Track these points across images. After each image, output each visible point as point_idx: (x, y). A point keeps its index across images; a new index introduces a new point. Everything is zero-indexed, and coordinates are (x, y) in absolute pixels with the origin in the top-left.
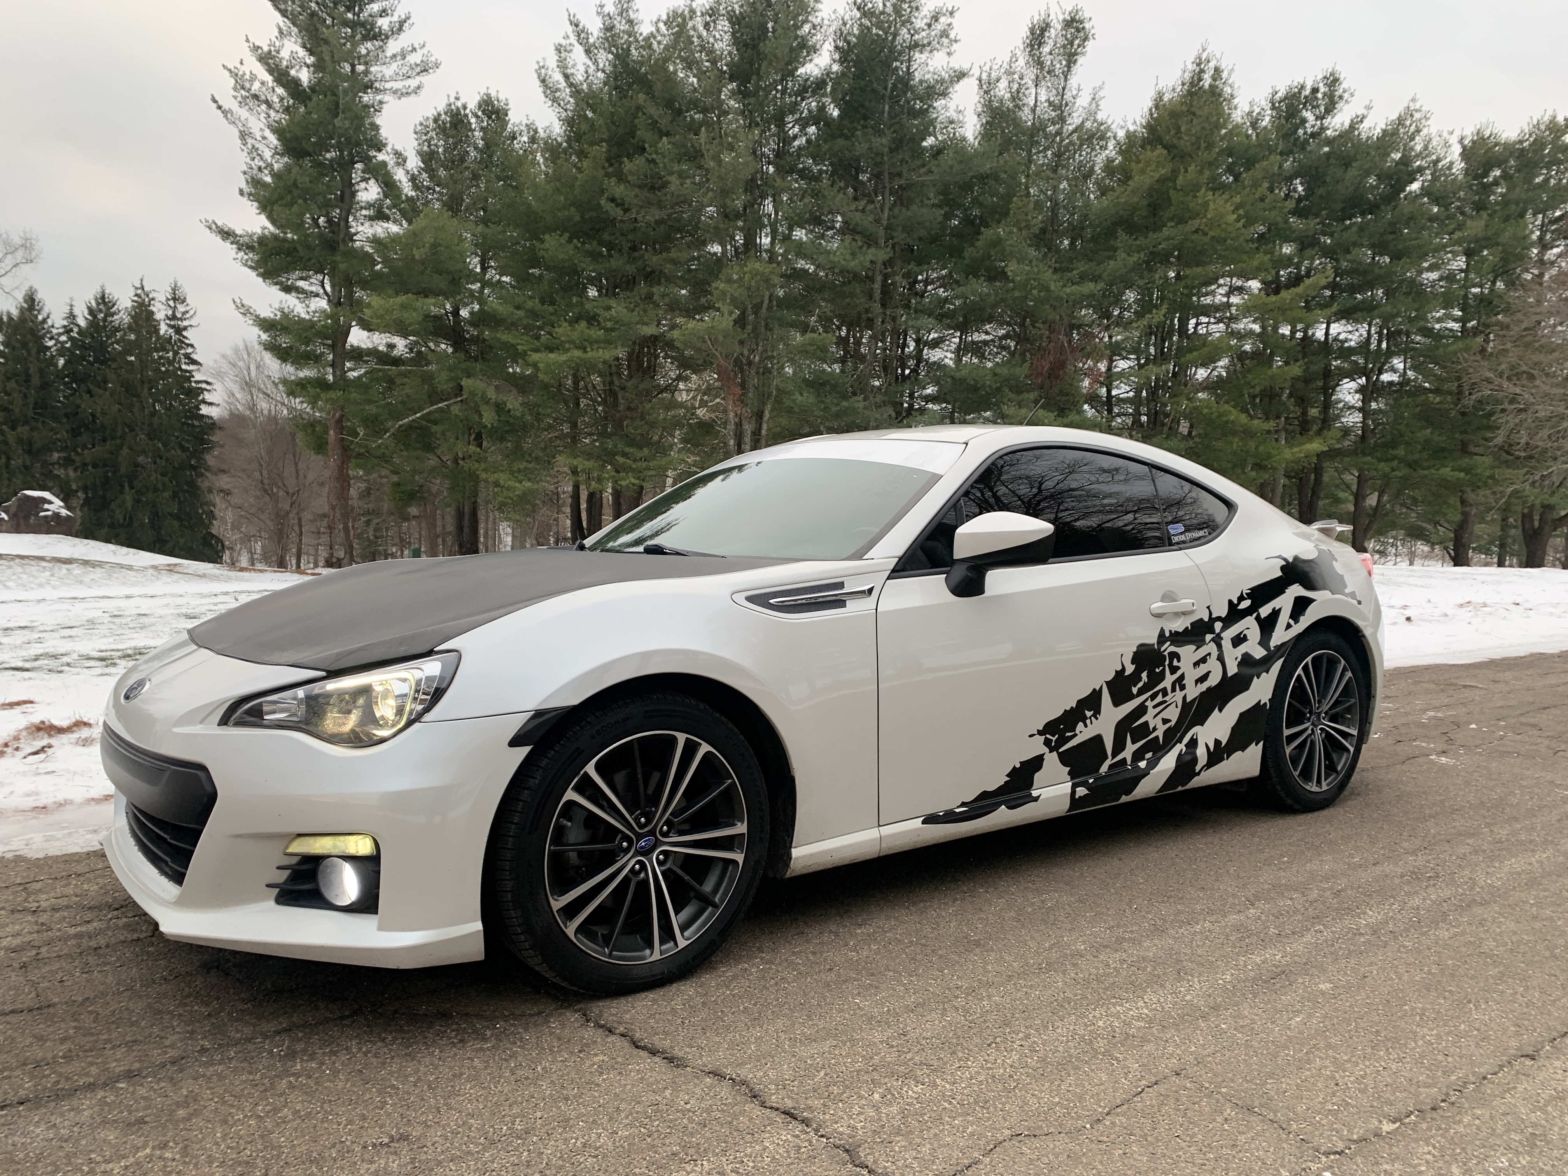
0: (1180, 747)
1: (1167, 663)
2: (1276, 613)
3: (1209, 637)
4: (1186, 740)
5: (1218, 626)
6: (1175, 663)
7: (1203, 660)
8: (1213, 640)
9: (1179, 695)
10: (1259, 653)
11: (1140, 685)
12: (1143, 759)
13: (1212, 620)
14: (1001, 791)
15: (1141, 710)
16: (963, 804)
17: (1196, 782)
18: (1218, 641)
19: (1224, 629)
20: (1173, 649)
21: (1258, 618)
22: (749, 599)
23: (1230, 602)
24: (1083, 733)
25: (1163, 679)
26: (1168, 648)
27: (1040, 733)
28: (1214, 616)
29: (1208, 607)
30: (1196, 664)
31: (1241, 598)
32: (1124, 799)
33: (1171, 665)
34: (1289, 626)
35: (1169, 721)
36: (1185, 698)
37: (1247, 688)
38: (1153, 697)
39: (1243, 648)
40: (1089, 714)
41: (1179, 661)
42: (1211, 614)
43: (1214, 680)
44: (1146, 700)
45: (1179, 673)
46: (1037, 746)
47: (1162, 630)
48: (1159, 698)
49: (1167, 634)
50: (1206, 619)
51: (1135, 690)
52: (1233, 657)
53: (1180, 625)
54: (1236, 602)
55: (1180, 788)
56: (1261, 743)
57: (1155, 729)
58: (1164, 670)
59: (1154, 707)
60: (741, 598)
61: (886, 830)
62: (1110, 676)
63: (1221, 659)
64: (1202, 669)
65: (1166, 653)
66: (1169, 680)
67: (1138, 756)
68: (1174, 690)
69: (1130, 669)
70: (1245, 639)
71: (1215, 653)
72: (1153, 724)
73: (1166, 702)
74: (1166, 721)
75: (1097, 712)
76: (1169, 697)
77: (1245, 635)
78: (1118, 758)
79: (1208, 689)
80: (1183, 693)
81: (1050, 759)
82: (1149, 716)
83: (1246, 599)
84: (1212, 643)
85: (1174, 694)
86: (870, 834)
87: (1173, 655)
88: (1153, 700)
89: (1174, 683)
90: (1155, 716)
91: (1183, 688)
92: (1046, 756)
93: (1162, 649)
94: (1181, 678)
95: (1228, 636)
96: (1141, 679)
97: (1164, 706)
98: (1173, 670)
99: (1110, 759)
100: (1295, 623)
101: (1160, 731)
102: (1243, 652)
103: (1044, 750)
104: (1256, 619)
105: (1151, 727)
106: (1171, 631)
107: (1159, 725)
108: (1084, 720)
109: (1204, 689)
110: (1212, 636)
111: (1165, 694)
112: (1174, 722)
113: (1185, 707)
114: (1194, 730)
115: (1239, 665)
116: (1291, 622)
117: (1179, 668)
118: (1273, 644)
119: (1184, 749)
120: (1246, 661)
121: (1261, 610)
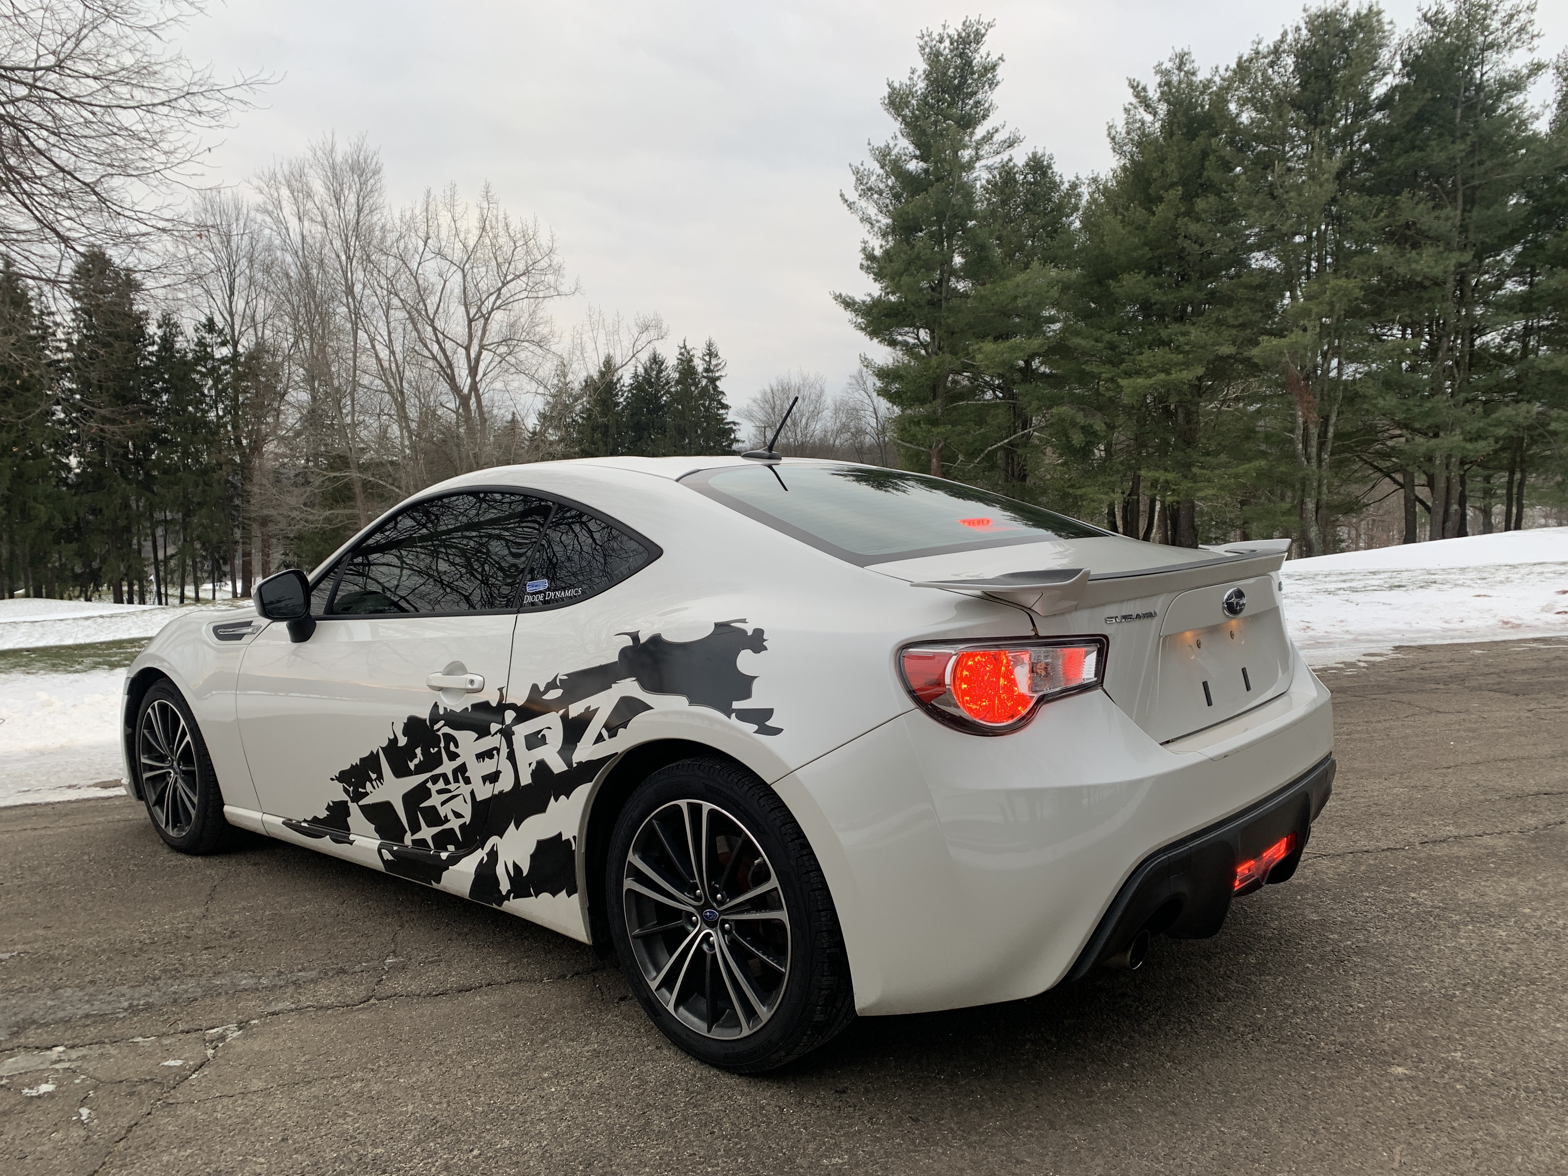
1: (442, 745)
2: (589, 715)
3: (494, 727)
4: (488, 847)
5: (510, 715)
6: (452, 747)
7: (489, 754)
8: (500, 731)
10: (558, 766)
11: (416, 761)
12: (446, 850)
13: (502, 707)
14: (325, 822)
15: (424, 791)
17: (505, 906)
18: (507, 734)
19: (516, 722)
20: (447, 730)
21: (564, 718)
23: (535, 687)
25: (440, 763)
26: (442, 728)
27: (338, 778)
28: (509, 701)
29: (501, 690)
30: (481, 756)
31: (551, 686)
33: (447, 748)
34: (600, 738)
35: (463, 817)
36: (472, 793)
37: (542, 808)
38: (435, 779)
39: (540, 753)
40: (373, 775)
41: (457, 746)
42: (502, 697)
43: (505, 784)
44: (426, 781)
45: (458, 762)
46: (338, 792)
47: (436, 706)
48: (441, 784)
49: (441, 712)
50: (494, 704)
51: (412, 766)
52: (527, 759)
53: (457, 705)
54: (542, 689)
55: (491, 905)
56: (578, 894)
57: (447, 820)
58: (439, 752)
59: (436, 792)
62: (385, 744)
63: (511, 757)
64: (489, 766)
65: (440, 733)
66: (447, 767)
67: (439, 843)
68: (456, 780)
69: (402, 741)
70: (543, 741)
71: (504, 751)
72: (443, 811)
73: (449, 791)
74: (458, 815)
75: (380, 777)
76: (452, 786)
77: (544, 736)
78: (418, 836)
79: (501, 793)
80: (469, 788)
81: (353, 807)
82: (435, 800)
83: (557, 687)
84: (499, 735)
85: (457, 785)
86: (257, 815)
87: (449, 738)
88: (434, 783)
89: (455, 772)
90: (443, 803)
91: (467, 781)
92: (350, 804)
93: (436, 727)
94: (462, 768)
95: (522, 731)
96: (415, 756)
97: (449, 795)
98: (453, 756)
99: (409, 833)
100: (610, 737)
101: (454, 824)
102: (540, 758)
103: (346, 798)
104: (561, 717)
105: (442, 815)
106: (445, 709)
107: (451, 816)
108: (371, 781)
109: (496, 792)
110: (500, 726)
111: (447, 782)
112: (467, 819)
113: (477, 806)
114: (494, 840)
115: (534, 774)
116: (605, 734)
117: (458, 756)
118: (576, 758)
119: (485, 859)
120: (542, 772)
121: (570, 707)
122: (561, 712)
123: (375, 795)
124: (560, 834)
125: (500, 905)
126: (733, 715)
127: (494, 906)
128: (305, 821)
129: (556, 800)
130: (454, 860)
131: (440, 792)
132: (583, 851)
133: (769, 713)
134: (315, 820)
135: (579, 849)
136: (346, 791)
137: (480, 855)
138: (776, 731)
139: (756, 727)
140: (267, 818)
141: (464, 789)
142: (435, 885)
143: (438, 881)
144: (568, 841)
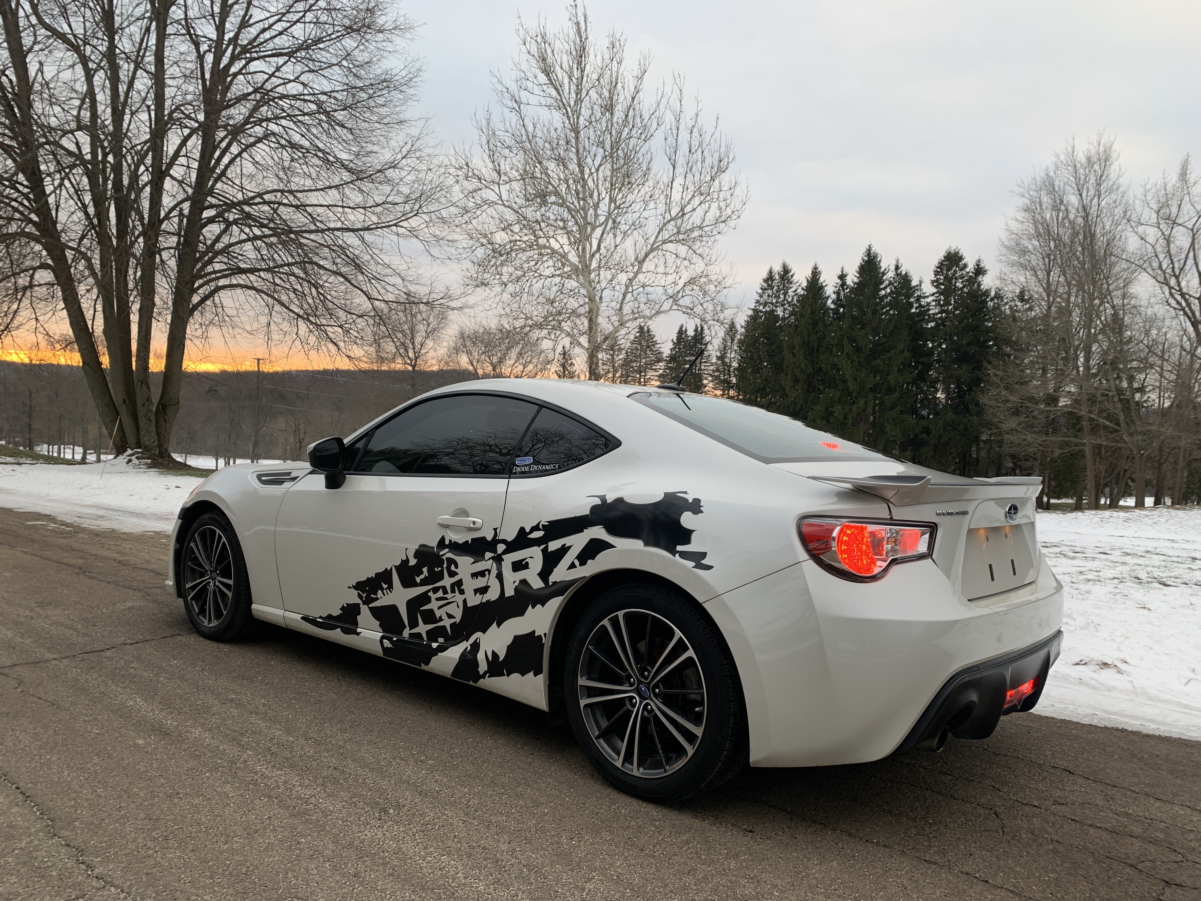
1: (445, 566)
2: (564, 550)
3: (488, 555)
4: (472, 640)
5: (501, 548)
6: (453, 568)
7: (482, 574)
8: (492, 558)
10: (537, 584)
11: (422, 577)
12: (437, 641)
13: (496, 541)
14: (339, 618)
15: (426, 598)
17: (481, 684)
18: (498, 559)
19: (505, 552)
20: (450, 555)
21: (545, 551)
23: (522, 529)
25: (442, 578)
26: (446, 553)
27: (354, 587)
28: (502, 537)
29: (495, 529)
30: (475, 575)
31: (535, 528)
33: (448, 568)
34: (572, 566)
35: (454, 617)
36: (465, 601)
37: (521, 613)
38: (435, 590)
39: (523, 575)
40: (384, 586)
41: (456, 567)
42: (496, 535)
43: (493, 595)
44: (429, 591)
45: (456, 578)
46: (353, 597)
48: (440, 594)
49: (447, 542)
50: (489, 538)
51: (418, 580)
52: (512, 579)
53: (460, 538)
54: (528, 530)
56: (544, 677)
57: (441, 619)
58: (442, 570)
59: (435, 599)
62: (398, 563)
63: (500, 577)
64: (481, 582)
65: (444, 557)
66: (447, 581)
67: (430, 636)
68: (453, 591)
69: (413, 562)
70: (526, 566)
71: (494, 572)
72: (438, 613)
73: (446, 599)
74: (450, 616)
75: (390, 587)
76: (449, 596)
77: (527, 563)
78: (415, 631)
79: (488, 601)
80: (463, 597)
81: (364, 609)
82: (433, 605)
83: (540, 530)
84: (491, 561)
85: (453, 595)
86: (280, 612)
87: (451, 561)
88: (434, 593)
89: (453, 585)
90: (439, 608)
91: (462, 592)
92: (361, 606)
93: (441, 553)
94: (460, 583)
95: (509, 559)
96: (422, 573)
97: (446, 601)
98: (452, 574)
99: (408, 628)
100: (581, 565)
101: (447, 623)
102: (522, 578)
103: (359, 601)
104: (542, 550)
105: (438, 616)
106: (450, 541)
107: (445, 617)
108: (382, 589)
109: (484, 601)
110: (493, 555)
111: (445, 592)
112: (458, 619)
113: (467, 610)
114: (478, 635)
115: (516, 589)
116: (577, 563)
117: (457, 574)
118: (552, 579)
119: (469, 648)
120: (524, 588)
121: (550, 544)
122: (542, 547)
123: (384, 600)
124: (534, 632)
125: (476, 682)
126: (677, 555)
127: (471, 683)
128: (320, 617)
129: (533, 607)
130: (442, 649)
131: (438, 599)
132: (550, 644)
133: (704, 555)
134: (330, 617)
135: (547, 643)
136: (360, 596)
137: (465, 645)
138: (709, 568)
139: (694, 564)
140: (287, 614)
141: (459, 598)
142: (423, 667)
143: (427, 664)
144: (540, 636)
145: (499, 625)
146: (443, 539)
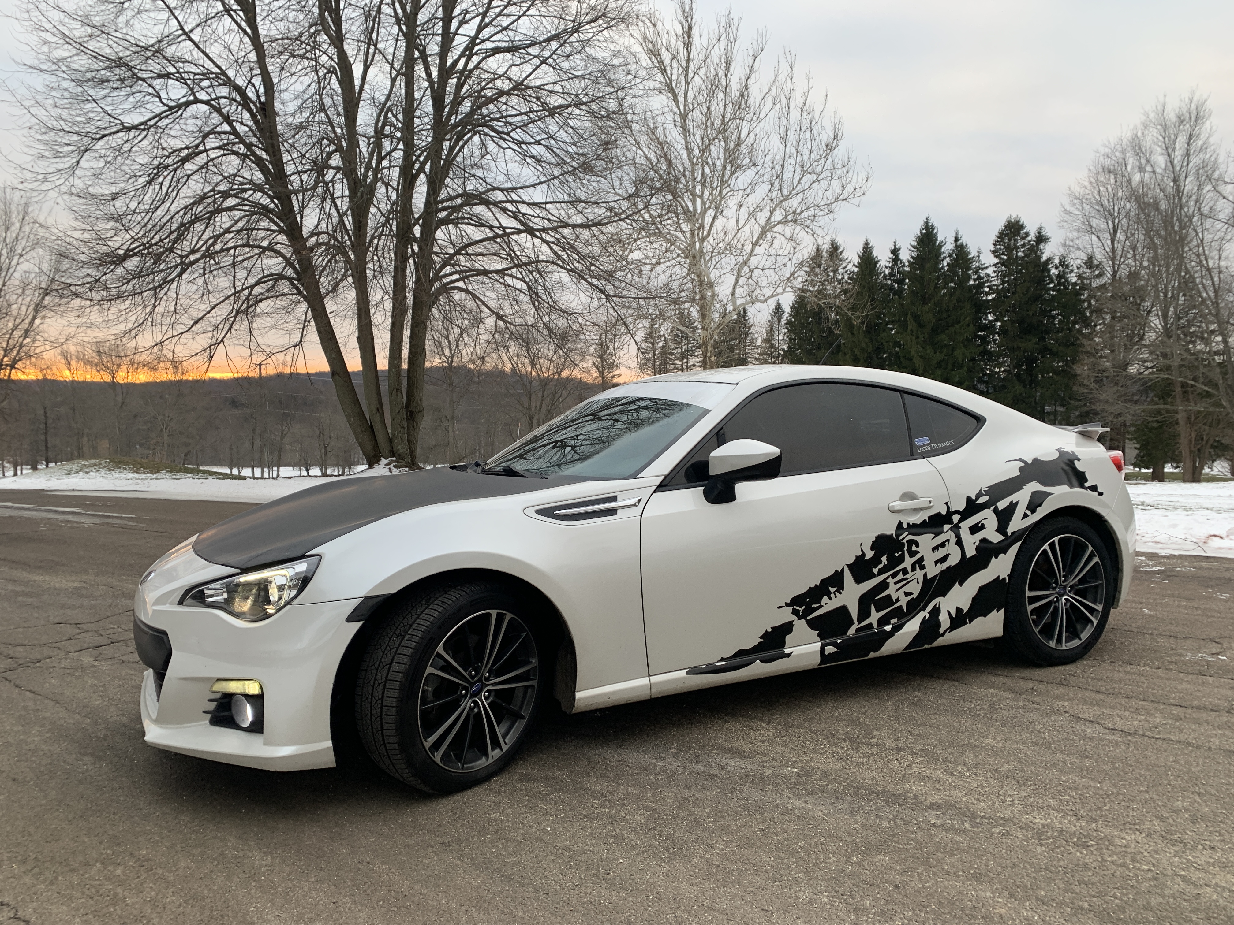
0: (924, 614)
1: (906, 548)
2: (1013, 506)
3: (946, 527)
4: (930, 607)
5: (956, 518)
6: (914, 548)
7: (942, 545)
8: (951, 529)
9: (919, 574)
10: (996, 538)
11: (880, 566)
12: (889, 624)
13: (950, 514)
14: (756, 650)
15: (884, 585)
16: (722, 659)
17: (940, 642)
18: (956, 528)
19: (961, 521)
20: (911, 537)
21: (995, 511)
22: (538, 512)
23: (969, 498)
24: (828, 605)
25: (902, 561)
26: (906, 537)
27: (787, 605)
28: (952, 509)
29: (946, 504)
30: (935, 549)
31: (979, 495)
32: (872, 655)
33: (910, 550)
34: (1025, 516)
35: (912, 594)
36: (925, 575)
37: (985, 566)
38: (894, 576)
39: (981, 535)
40: (832, 590)
41: (917, 546)
42: (948, 508)
43: (953, 561)
44: (888, 578)
45: (918, 556)
46: (787, 615)
48: (900, 576)
49: (905, 526)
50: (944, 513)
51: (875, 571)
52: (971, 542)
53: (917, 519)
54: (974, 498)
55: (926, 646)
56: (1003, 610)
57: (898, 600)
58: (903, 554)
59: (896, 583)
60: (531, 512)
61: (654, 679)
62: (851, 561)
63: (959, 543)
64: (941, 553)
65: (904, 541)
66: (908, 562)
67: (883, 621)
68: (914, 570)
69: (869, 555)
70: (983, 527)
71: (953, 539)
73: (907, 579)
74: (906, 595)
75: (840, 589)
76: (908, 575)
77: (983, 525)
79: (948, 568)
80: (923, 572)
81: (799, 623)
82: (891, 590)
83: (985, 494)
84: (950, 531)
85: (914, 573)
86: (640, 682)
87: (911, 543)
88: (893, 578)
89: (912, 565)
90: (897, 591)
91: (922, 568)
92: (795, 622)
93: (901, 538)
94: (921, 560)
95: (966, 525)
96: (881, 562)
97: (905, 582)
98: (912, 554)
99: (855, 623)
100: (1032, 513)
101: (902, 602)
102: (981, 538)
103: (792, 618)
104: (993, 511)
105: (893, 599)
106: (908, 524)
107: (900, 597)
108: (828, 595)
109: (944, 568)
110: (950, 526)
111: (905, 573)
112: (915, 594)
113: (926, 582)
114: (938, 600)
115: (977, 549)
116: (1028, 512)
117: (918, 552)
118: (1010, 530)
119: (928, 616)
120: (984, 545)
121: (998, 504)
122: (992, 508)
123: (830, 605)
124: (998, 577)
126: (1087, 490)
129: (996, 558)
130: (895, 628)
134: (740, 653)
136: (795, 612)
139: (1097, 493)
140: (659, 678)
143: (878, 650)
144: (1004, 579)
145: (961, 584)
146: (900, 524)
